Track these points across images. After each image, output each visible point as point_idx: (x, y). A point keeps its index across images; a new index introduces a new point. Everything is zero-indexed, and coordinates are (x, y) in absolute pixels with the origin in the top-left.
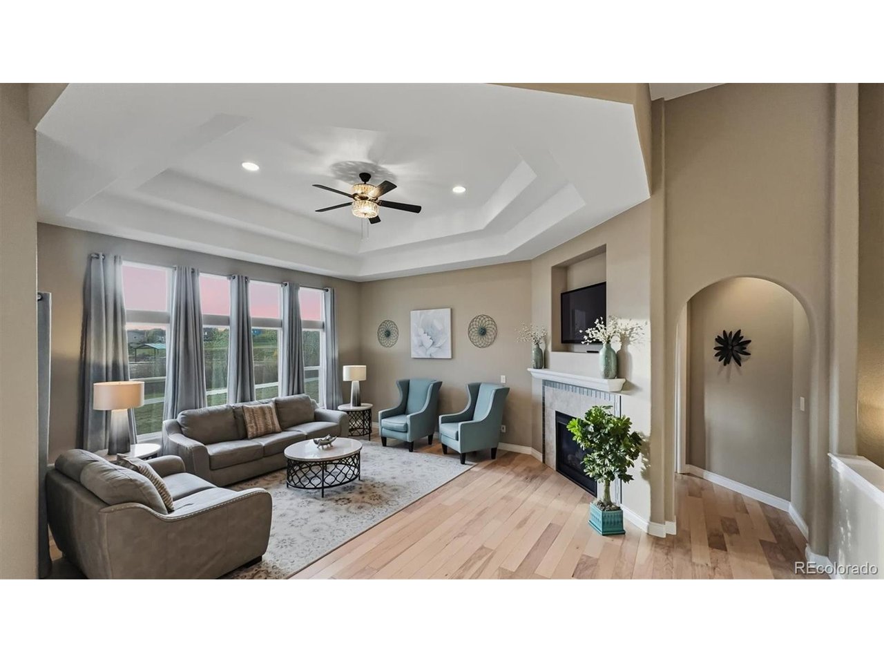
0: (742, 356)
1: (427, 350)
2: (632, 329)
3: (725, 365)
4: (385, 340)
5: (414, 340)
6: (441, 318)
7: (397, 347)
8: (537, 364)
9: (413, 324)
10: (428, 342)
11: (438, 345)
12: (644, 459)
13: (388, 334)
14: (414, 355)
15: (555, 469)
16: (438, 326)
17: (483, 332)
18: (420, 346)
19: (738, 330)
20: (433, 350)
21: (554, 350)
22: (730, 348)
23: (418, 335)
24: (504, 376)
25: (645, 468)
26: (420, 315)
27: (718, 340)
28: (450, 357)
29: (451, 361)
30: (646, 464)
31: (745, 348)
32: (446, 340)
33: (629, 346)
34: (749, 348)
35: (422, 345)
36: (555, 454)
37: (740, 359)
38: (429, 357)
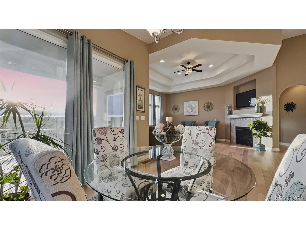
0: (293, 109)
1: (190, 113)
2: (266, 100)
3: (288, 112)
4: (175, 111)
5: (185, 110)
6: (194, 104)
7: (179, 112)
8: (229, 114)
9: (185, 106)
10: (190, 110)
11: (194, 111)
12: (270, 132)
13: (176, 109)
14: (185, 115)
15: (235, 143)
16: (194, 106)
17: (209, 107)
18: (187, 112)
19: (292, 102)
20: (192, 113)
21: (234, 110)
22: (289, 107)
23: (187, 109)
24: (216, 119)
25: (271, 135)
26: (187, 103)
27: (286, 105)
28: (198, 115)
29: (198, 116)
30: (271, 133)
31: (294, 107)
32: (196, 110)
33: (265, 104)
34: (295, 106)
35: (188, 112)
36: (235, 139)
37: (293, 110)
38: (190, 115)
